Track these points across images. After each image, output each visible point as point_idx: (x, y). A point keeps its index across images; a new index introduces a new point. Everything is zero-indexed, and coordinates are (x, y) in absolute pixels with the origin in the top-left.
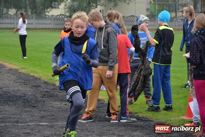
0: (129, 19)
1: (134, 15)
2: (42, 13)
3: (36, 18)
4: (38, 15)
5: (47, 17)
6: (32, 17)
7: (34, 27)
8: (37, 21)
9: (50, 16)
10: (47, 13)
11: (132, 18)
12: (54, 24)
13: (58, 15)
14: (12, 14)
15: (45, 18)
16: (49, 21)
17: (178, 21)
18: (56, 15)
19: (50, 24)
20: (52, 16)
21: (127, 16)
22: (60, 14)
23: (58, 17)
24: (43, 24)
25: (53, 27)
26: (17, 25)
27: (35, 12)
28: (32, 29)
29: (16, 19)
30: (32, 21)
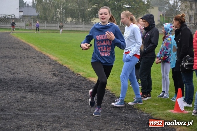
3: (85, 24)
4: (86, 22)
5: (92, 23)
6: (82, 24)
8: (85, 26)
10: (92, 21)
14: (69, 21)
15: (91, 24)
20: (95, 23)
24: (89, 28)
26: (72, 28)
27: (84, 20)
28: (82, 31)
29: (72, 24)
30: (82, 26)
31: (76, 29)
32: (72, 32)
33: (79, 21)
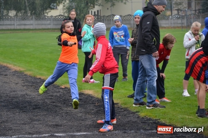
0: (126, 18)
1: (131, 14)
2: (41, 14)
3: (36, 19)
4: (37, 16)
5: (46, 17)
6: (32, 19)
7: (34, 28)
8: (37, 22)
9: (49, 17)
10: (46, 14)
11: (129, 17)
12: (53, 25)
13: (57, 16)
14: (12, 16)
15: (44, 18)
16: (48, 22)
17: (174, 19)
18: (55, 15)
19: (49, 24)
20: (52, 16)
21: (124, 15)
22: (59, 14)
23: (57, 17)
24: (43, 24)
25: (52, 28)
26: (17, 26)
27: (35, 13)
28: (32, 30)
29: (16, 20)
30: (31, 22)
31: (23, 27)
32: (17, 32)
33: (27, 16)
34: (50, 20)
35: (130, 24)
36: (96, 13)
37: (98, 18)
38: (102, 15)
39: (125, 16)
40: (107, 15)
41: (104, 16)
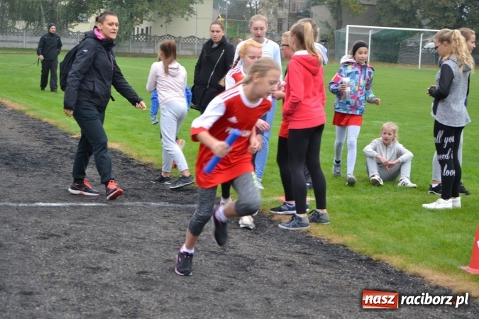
0: (187, 41)
1: (195, 35)
2: (64, 28)
5: (71, 34)
9: (74, 33)
10: (70, 29)
11: (192, 40)
14: (21, 29)
15: (68, 35)
16: (73, 41)
18: (84, 31)
19: (74, 44)
20: (78, 32)
26: (27, 44)
29: (26, 35)
31: (35, 46)
32: (26, 52)
33: (42, 30)
34: (76, 38)
35: (192, 50)
36: (145, 32)
37: (146, 39)
38: (152, 35)
39: (185, 38)
40: (159, 34)
41: (155, 36)
